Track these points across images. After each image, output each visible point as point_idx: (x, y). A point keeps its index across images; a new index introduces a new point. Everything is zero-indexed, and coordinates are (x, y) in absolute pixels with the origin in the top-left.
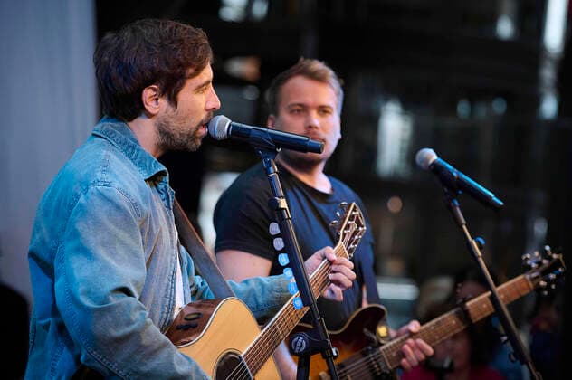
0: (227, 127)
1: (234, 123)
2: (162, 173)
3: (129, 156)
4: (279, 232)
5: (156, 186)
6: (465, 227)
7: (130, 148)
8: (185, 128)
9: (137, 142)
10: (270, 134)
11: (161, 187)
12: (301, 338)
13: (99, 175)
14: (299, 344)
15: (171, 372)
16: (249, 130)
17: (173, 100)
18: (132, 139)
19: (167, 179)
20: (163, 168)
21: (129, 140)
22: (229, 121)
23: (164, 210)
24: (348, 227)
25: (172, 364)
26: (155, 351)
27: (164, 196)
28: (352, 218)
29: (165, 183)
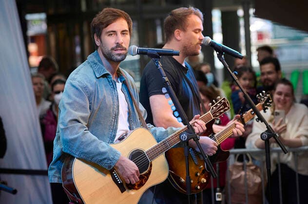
0: (137, 50)
1: (139, 48)
3: (94, 67)
4: (166, 91)
7: (95, 64)
10: (156, 50)
11: (109, 80)
12: (184, 135)
13: (73, 76)
14: (184, 137)
15: (98, 151)
16: (147, 50)
21: (96, 61)
22: (137, 48)
23: (110, 90)
25: (98, 148)
26: (90, 143)
27: (111, 83)
29: (111, 78)
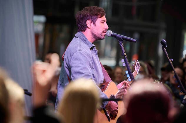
0: (111, 34)
2: (94, 47)
3: (85, 43)
5: (92, 50)
6: (168, 56)
7: (85, 40)
8: (99, 32)
9: (86, 39)
11: (94, 49)
13: (79, 48)
16: (117, 35)
17: (94, 24)
18: (85, 38)
19: (95, 47)
20: (94, 45)
21: (85, 39)
23: (95, 55)
24: (137, 66)
27: (95, 52)
28: (137, 64)
29: (95, 49)
